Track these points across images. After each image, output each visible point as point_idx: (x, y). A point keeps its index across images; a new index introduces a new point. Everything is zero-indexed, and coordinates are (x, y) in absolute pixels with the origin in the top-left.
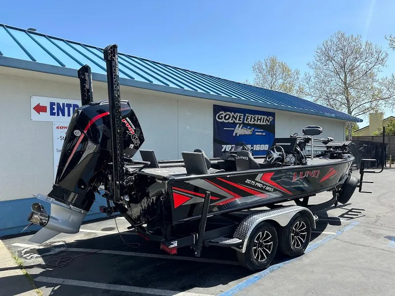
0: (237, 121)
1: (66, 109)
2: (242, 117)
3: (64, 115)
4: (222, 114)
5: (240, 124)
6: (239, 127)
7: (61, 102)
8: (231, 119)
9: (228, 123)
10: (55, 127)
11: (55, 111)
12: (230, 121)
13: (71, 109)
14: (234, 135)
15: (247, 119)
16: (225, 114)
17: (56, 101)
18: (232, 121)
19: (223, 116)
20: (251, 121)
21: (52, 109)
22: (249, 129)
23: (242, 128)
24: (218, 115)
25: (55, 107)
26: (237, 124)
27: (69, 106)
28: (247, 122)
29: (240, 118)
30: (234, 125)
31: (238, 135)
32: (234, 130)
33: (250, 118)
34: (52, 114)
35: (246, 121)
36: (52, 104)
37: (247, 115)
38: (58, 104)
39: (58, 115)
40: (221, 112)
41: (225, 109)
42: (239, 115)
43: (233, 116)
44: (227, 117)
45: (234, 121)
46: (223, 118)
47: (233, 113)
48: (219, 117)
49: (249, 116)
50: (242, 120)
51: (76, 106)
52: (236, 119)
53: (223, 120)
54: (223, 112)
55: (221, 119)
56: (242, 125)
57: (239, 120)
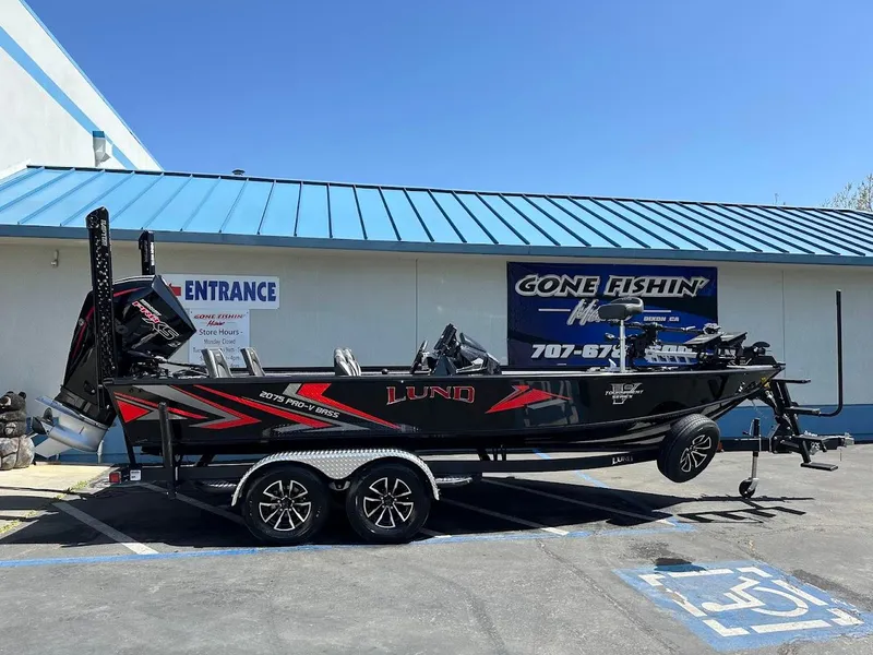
0: (580, 292)
1: (209, 289)
2: (597, 283)
3: (205, 298)
4: (534, 279)
5: (589, 300)
6: (586, 306)
7: (201, 278)
8: (559, 288)
11: (193, 293)
12: (557, 292)
13: (217, 289)
14: (570, 322)
15: (613, 286)
16: (541, 279)
17: (194, 278)
18: (565, 294)
19: (537, 283)
20: (626, 290)
21: (188, 290)
23: (594, 308)
24: (520, 282)
25: (193, 288)
26: (580, 298)
27: (213, 284)
28: (613, 294)
29: (588, 285)
30: (572, 301)
31: (582, 323)
32: (570, 313)
33: (622, 284)
34: (189, 297)
35: (611, 290)
37: (612, 277)
38: (198, 283)
39: (197, 298)
40: (530, 277)
41: (542, 269)
42: (584, 279)
43: (567, 283)
44: (548, 285)
45: (569, 293)
46: (536, 288)
47: (565, 277)
48: (522, 287)
49: (621, 280)
50: (595, 289)
51: (225, 284)
52: (576, 288)
53: (537, 291)
54: (536, 276)
55: (528, 290)
56: (594, 301)
57: (586, 290)
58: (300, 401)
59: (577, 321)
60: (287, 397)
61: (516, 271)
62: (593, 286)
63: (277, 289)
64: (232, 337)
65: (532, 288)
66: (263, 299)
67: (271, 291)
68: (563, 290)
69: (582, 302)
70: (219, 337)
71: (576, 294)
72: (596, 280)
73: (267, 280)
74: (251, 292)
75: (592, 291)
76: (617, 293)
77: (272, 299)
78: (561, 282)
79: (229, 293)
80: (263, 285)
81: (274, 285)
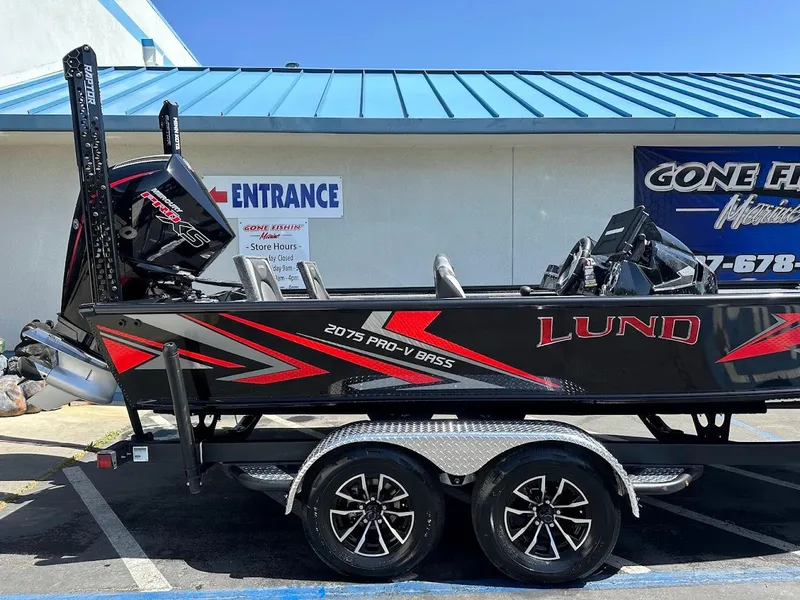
0: (733, 185)
1: (260, 193)
2: (755, 173)
3: (256, 205)
4: (669, 169)
5: (745, 195)
6: (740, 204)
7: (251, 181)
8: (705, 180)
9: (695, 192)
10: (241, 227)
11: (241, 199)
12: (702, 186)
13: (269, 193)
14: (718, 225)
15: (778, 175)
16: (680, 169)
17: (241, 180)
18: (711, 188)
19: (674, 174)
21: (236, 196)
22: (787, 206)
23: (752, 206)
24: (652, 173)
25: (241, 192)
26: (732, 193)
27: (264, 188)
28: (777, 187)
29: (743, 175)
30: (720, 198)
31: (735, 226)
32: (718, 213)
33: (790, 173)
34: (237, 204)
35: (774, 182)
36: (236, 187)
37: (776, 164)
38: (246, 186)
39: (246, 205)
40: (664, 166)
41: (681, 155)
42: (739, 167)
43: (714, 173)
44: (689, 178)
45: (717, 187)
46: (673, 179)
47: (712, 165)
48: (654, 180)
49: (788, 168)
50: (753, 180)
51: (277, 187)
52: (727, 180)
53: (674, 185)
54: (673, 165)
55: (661, 184)
56: (751, 197)
57: (740, 182)
58: (389, 340)
59: (728, 223)
60: (368, 334)
61: (646, 158)
62: (750, 176)
63: (339, 193)
64: (286, 253)
65: (668, 180)
66: (323, 204)
67: (333, 196)
68: (709, 183)
69: (736, 196)
70: (276, 253)
71: (726, 188)
72: (754, 168)
73: (328, 181)
74: (310, 196)
75: (749, 183)
76: (783, 185)
77: (335, 204)
78: (707, 172)
79: (284, 199)
80: (323, 187)
81: (334, 187)
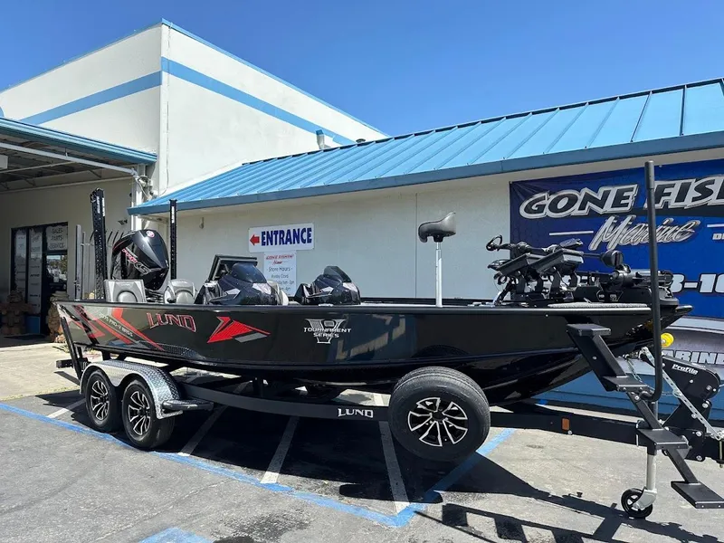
0: (608, 208)
1: (274, 237)
2: (632, 194)
3: (272, 244)
4: (543, 198)
5: (621, 216)
6: (616, 225)
7: (270, 229)
8: (577, 205)
9: (569, 217)
10: (265, 257)
11: (266, 240)
12: (575, 211)
13: (278, 236)
14: (593, 247)
15: (660, 195)
16: (553, 197)
17: (266, 230)
18: (585, 212)
19: (547, 202)
21: (263, 238)
22: (672, 225)
23: (629, 227)
24: (526, 203)
25: (265, 236)
26: (607, 216)
27: (276, 232)
28: (659, 206)
29: (619, 197)
30: (595, 221)
31: (611, 247)
32: (594, 235)
33: (675, 192)
34: (263, 244)
35: (656, 202)
36: (263, 233)
38: (268, 232)
39: (268, 244)
41: (553, 185)
42: (614, 191)
43: (588, 198)
44: (561, 205)
45: (591, 210)
46: (547, 207)
47: (586, 190)
48: (528, 210)
49: (673, 186)
50: (630, 201)
51: (282, 232)
52: (601, 204)
53: (547, 212)
54: (546, 194)
55: (535, 212)
56: (629, 218)
57: (616, 204)
59: (603, 245)
61: (519, 192)
62: (628, 198)
63: (312, 233)
64: (286, 273)
65: (541, 209)
66: (304, 241)
67: (309, 235)
68: (582, 208)
69: (612, 219)
70: (279, 273)
71: (600, 211)
72: (631, 190)
73: (307, 226)
74: (296, 237)
75: (626, 205)
76: (666, 204)
77: (310, 241)
78: (581, 198)
79: (285, 239)
80: (304, 230)
81: (310, 230)
